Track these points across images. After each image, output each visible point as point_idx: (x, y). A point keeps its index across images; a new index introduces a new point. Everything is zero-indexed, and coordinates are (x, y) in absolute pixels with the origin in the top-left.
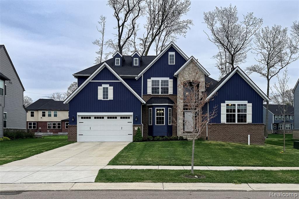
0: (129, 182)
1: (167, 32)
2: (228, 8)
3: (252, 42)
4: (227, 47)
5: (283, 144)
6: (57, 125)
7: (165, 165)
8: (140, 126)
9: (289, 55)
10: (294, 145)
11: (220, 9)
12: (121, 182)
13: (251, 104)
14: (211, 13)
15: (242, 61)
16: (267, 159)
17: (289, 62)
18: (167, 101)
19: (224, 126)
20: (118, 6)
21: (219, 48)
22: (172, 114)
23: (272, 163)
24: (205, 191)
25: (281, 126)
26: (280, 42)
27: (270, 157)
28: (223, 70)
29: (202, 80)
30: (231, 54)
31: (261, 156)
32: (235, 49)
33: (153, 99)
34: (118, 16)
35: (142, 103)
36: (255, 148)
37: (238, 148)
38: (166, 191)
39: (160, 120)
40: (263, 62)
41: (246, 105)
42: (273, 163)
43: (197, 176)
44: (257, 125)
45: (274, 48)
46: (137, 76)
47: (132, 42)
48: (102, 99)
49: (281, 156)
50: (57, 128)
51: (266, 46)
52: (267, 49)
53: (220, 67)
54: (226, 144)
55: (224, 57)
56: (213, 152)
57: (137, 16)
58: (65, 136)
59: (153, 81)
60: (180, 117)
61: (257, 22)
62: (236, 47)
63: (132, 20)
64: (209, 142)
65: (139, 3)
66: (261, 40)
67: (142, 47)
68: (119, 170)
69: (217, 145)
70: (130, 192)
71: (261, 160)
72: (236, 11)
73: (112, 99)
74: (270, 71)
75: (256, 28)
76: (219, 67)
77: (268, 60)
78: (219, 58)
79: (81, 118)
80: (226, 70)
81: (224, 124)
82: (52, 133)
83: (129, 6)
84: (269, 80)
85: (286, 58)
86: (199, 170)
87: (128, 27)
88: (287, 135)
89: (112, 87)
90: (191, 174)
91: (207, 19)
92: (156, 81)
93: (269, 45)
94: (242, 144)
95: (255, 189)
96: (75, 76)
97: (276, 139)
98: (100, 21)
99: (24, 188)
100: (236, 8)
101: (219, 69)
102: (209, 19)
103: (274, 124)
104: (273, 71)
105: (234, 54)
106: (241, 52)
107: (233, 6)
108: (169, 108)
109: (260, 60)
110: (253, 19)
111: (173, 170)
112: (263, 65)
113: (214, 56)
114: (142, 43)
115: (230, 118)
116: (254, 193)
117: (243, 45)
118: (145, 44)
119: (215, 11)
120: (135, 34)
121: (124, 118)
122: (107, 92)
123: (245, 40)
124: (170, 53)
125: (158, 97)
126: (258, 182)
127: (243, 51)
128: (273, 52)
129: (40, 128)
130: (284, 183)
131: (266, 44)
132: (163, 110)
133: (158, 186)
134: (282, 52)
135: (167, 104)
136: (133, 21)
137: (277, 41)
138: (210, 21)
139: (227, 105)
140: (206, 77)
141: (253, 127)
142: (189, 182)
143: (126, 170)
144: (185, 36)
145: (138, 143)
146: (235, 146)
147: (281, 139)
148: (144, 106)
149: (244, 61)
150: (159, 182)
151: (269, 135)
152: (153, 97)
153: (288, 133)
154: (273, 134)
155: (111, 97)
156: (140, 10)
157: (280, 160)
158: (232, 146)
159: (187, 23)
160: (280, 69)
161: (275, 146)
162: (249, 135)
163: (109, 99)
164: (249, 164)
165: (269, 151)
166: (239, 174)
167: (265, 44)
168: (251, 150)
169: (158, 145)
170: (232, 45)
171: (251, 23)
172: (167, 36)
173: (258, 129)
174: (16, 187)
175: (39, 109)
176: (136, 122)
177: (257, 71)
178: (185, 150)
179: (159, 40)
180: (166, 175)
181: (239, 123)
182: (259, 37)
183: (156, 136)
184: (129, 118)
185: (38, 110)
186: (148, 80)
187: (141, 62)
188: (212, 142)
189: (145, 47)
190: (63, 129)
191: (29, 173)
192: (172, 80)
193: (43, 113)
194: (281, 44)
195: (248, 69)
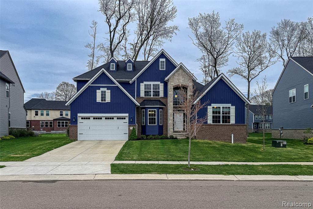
0: (139, 174)
1: (154, 36)
2: (211, 14)
3: (233, 46)
4: (210, 51)
5: (263, 142)
6: (49, 124)
7: (163, 161)
8: (135, 126)
9: (269, 59)
10: (272, 144)
11: (203, 15)
12: (133, 173)
13: (234, 107)
14: (195, 18)
15: (224, 64)
16: (249, 156)
17: (269, 65)
18: (159, 103)
19: (211, 127)
20: (109, 13)
21: (202, 52)
22: (163, 115)
23: (253, 159)
24: (201, 180)
25: (261, 125)
26: (260, 46)
27: (252, 154)
28: (206, 72)
29: (190, 84)
30: (214, 57)
31: (244, 153)
32: (217, 53)
33: (146, 101)
34: (109, 21)
35: (136, 105)
36: (238, 146)
37: (223, 146)
38: (170, 180)
39: (152, 121)
40: (244, 65)
41: (229, 108)
42: (255, 159)
43: (193, 169)
44: (239, 125)
45: (254, 52)
46: (131, 80)
47: (124, 47)
48: (101, 102)
49: (261, 153)
50: (49, 126)
51: (247, 50)
52: (247, 52)
53: (204, 70)
54: (212, 142)
55: (207, 60)
56: (202, 149)
57: (127, 22)
58: (57, 134)
59: (145, 85)
60: (170, 118)
61: (238, 28)
62: (219, 51)
63: (123, 25)
64: (197, 140)
65: (129, 10)
66: (242, 44)
67: (132, 51)
68: (128, 164)
69: (205, 143)
70: (142, 181)
71: (244, 157)
72: (219, 18)
73: (110, 101)
74: (250, 73)
75: (238, 33)
76: (202, 69)
77: (249, 63)
78: (202, 61)
79: (82, 119)
80: (209, 72)
81: (210, 125)
82: (45, 132)
83: (120, 13)
84: (249, 82)
85: (266, 62)
86: (194, 164)
87: (119, 32)
88: (267, 134)
89: (109, 91)
90: (188, 168)
91: (191, 24)
92: (148, 85)
93: (250, 49)
94: (226, 142)
95: (240, 179)
96: (74, 80)
97: (256, 138)
98: (92, 26)
99: (56, 178)
100: (218, 14)
101: (203, 71)
102: (193, 24)
103: (254, 123)
104: (253, 74)
105: (217, 57)
106: (223, 56)
107: (216, 13)
108: (160, 110)
109: (241, 63)
110: (234, 25)
111: (172, 165)
112: (244, 68)
113: (198, 59)
114: (132, 48)
115: (216, 119)
116: (240, 182)
117: (225, 49)
118: (135, 49)
119: (199, 17)
120: (126, 39)
121: (120, 118)
122: (105, 95)
123: (227, 45)
124: (161, 60)
125: (150, 99)
126: (242, 174)
127: (225, 55)
128: (253, 56)
129: (33, 127)
130: (263, 174)
131: (247, 48)
132: (155, 111)
133: (163, 177)
134: (262, 56)
135: (159, 106)
136: (123, 27)
137: (257, 45)
138: (194, 26)
139: (213, 108)
140: (194, 81)
141: (236, 127)
142: (187, 174)
143: (134, 165)
144: (171, 40)
145: (134, 141)
146: (220, 145)
147: (261, 138)
148: (138, 108)
149: (226, 64)
150: (163, 174)
151: (249, 133)
152: (146, 99)
153: (268, 131)
154: (254, 132)
155: (108, 99)
156: (130, 16)
157: (260, 156)
158: (217, 144)
159: (173, 29)
160: (260, 72)
161: (257, 144)
162: (232, 135)
163: (106, 102)
164: (234, 159)
165: (251, 149)
166: (227, 168)
167: (245, 47)
168: (235, 148)
169: (152, 143)
170: (214, 49)
171: (233, 29)
172: (154, 40)
173: (240, 129)
174: (49, 177)
175: (32, 108)
176: (131, 123)
177: (238, 73)
178: (177, 147)
179: (147, 44)
180: (167, 168)
181: (224, 124)
182: (241, 41)
183: (149, 135)
184: (125, 119)
185: (31, 110)
186: (141, 84)
187: (134, 67)
188: (200, 141)
189: (135, 52)
190: (55, 128)
191: (53, 167)
192: (163, 84)
193: (36, 112)
194: (261, 48)
195: (230, 71)
